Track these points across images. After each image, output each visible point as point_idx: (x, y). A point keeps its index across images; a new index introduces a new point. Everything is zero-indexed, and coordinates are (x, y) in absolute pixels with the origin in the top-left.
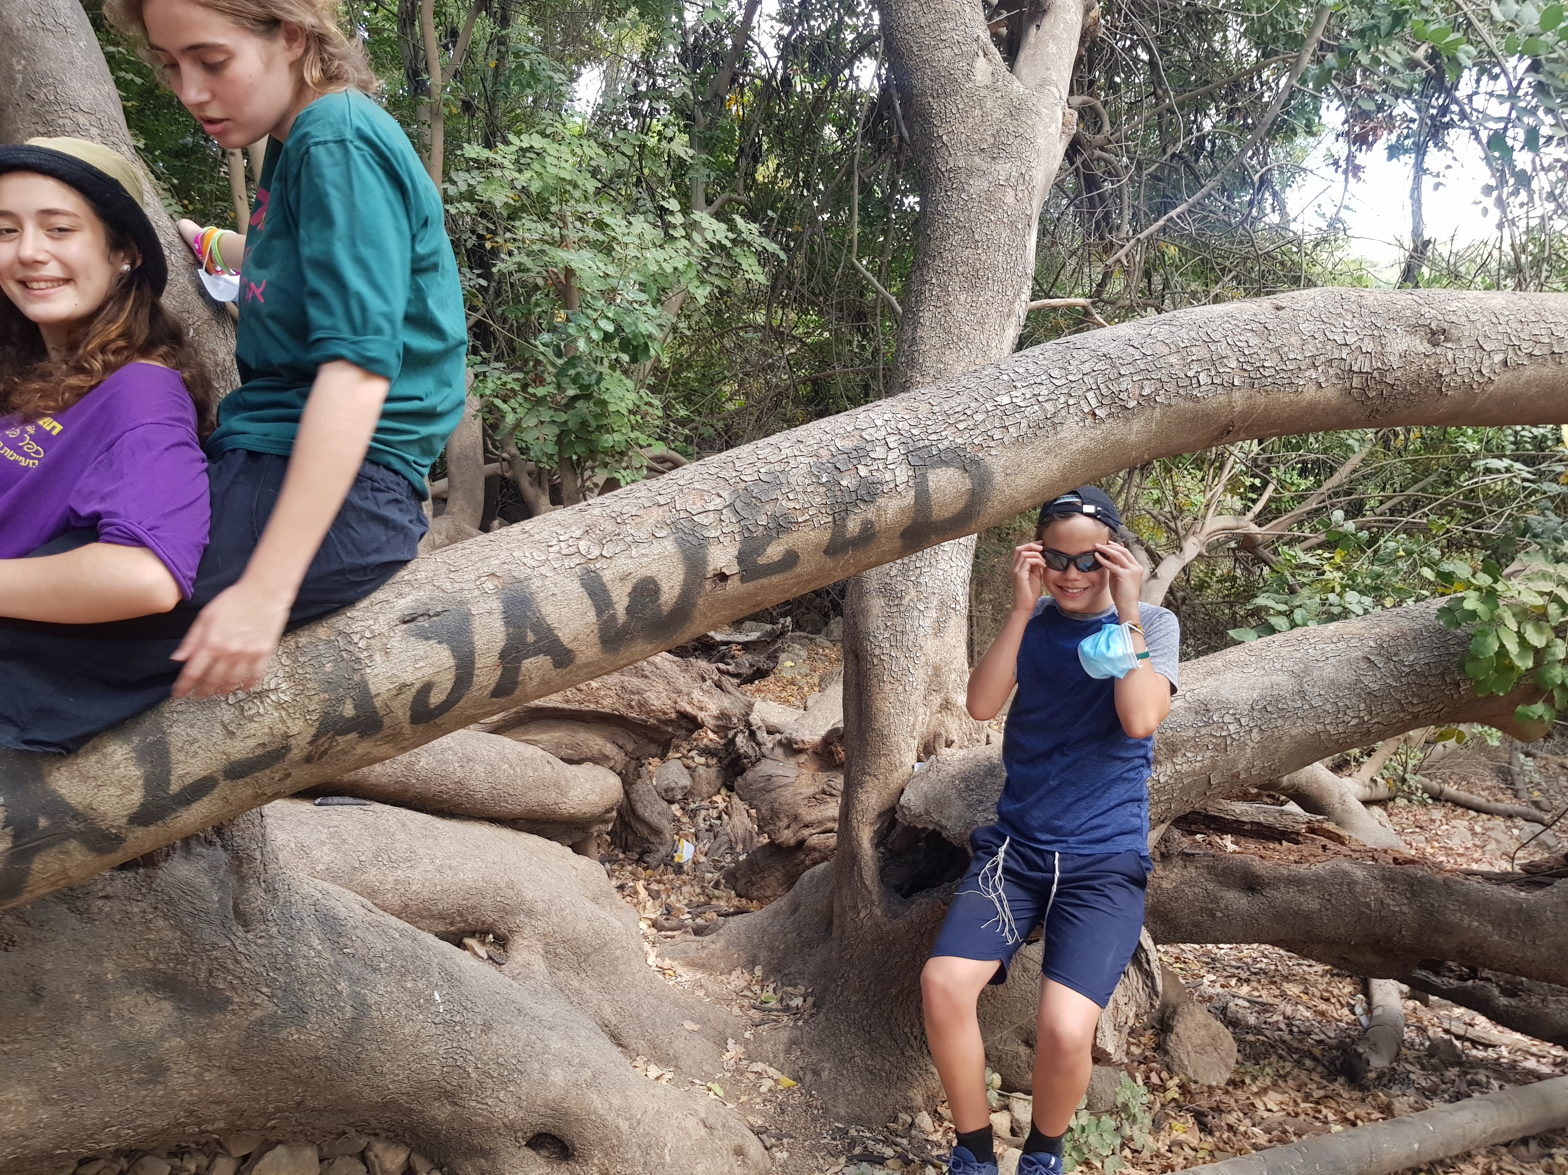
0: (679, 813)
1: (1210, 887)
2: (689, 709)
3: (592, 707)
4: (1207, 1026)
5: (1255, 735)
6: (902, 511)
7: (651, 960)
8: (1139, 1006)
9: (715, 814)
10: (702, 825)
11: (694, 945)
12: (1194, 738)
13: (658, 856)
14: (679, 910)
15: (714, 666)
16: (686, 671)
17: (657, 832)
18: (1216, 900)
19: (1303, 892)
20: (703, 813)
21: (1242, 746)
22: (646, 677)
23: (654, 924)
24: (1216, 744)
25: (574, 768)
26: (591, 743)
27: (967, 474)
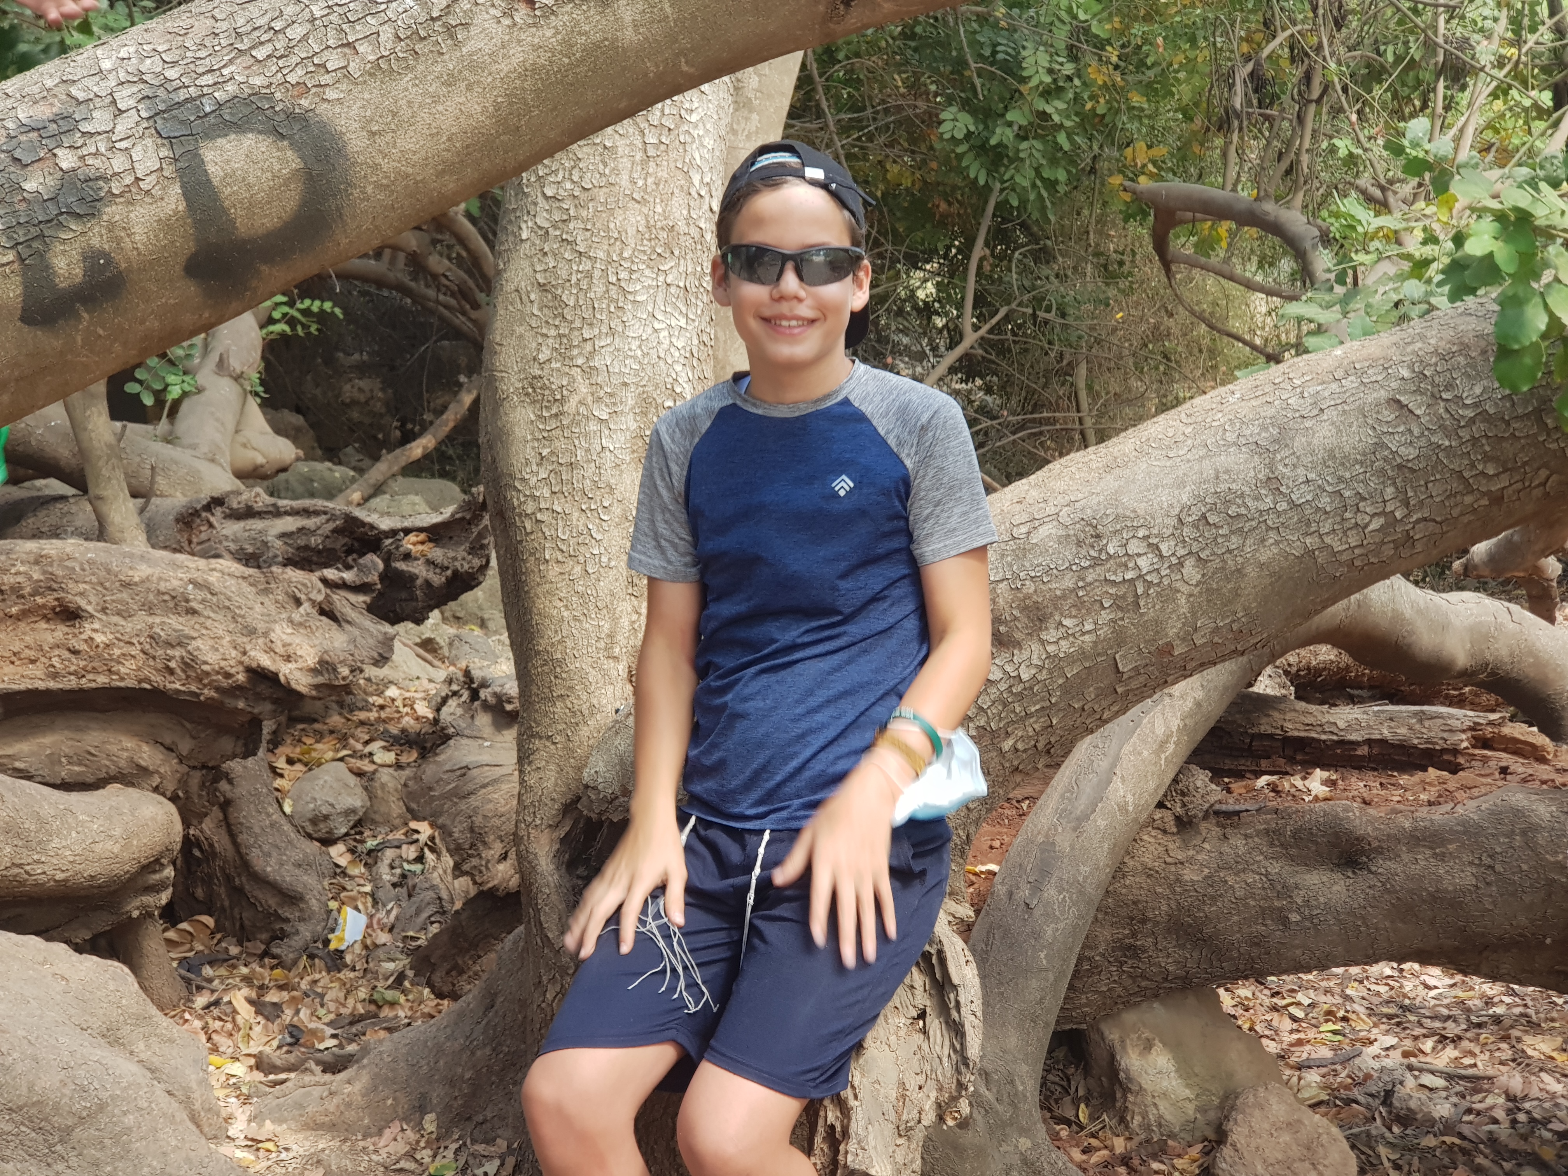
0: (343, 861)
1: (1275, 868)
2: (266, 661)
3: (102, 680)
4: (1292, 1126)
5: (1190, 570)
6: (165, 225)
7: (238, 1128)
8: (940, 1089)
9: (411, 852)
10: (387, 876)
11: (317, 1091)
12: (1074, 590)
13: (297, 942)
14: (313, 1032)
15: (313, 578)
16: (266, 591)
17: (292, 898)
18: (1286, 892)
19: (1442, 858)
20: (390, 854)
21: (1168, 594)
22: (193, 612)
23: (261, 1064)
24: (1116, 597)
25: (74, 798)
26: (113, 748)
27: (285, 143)
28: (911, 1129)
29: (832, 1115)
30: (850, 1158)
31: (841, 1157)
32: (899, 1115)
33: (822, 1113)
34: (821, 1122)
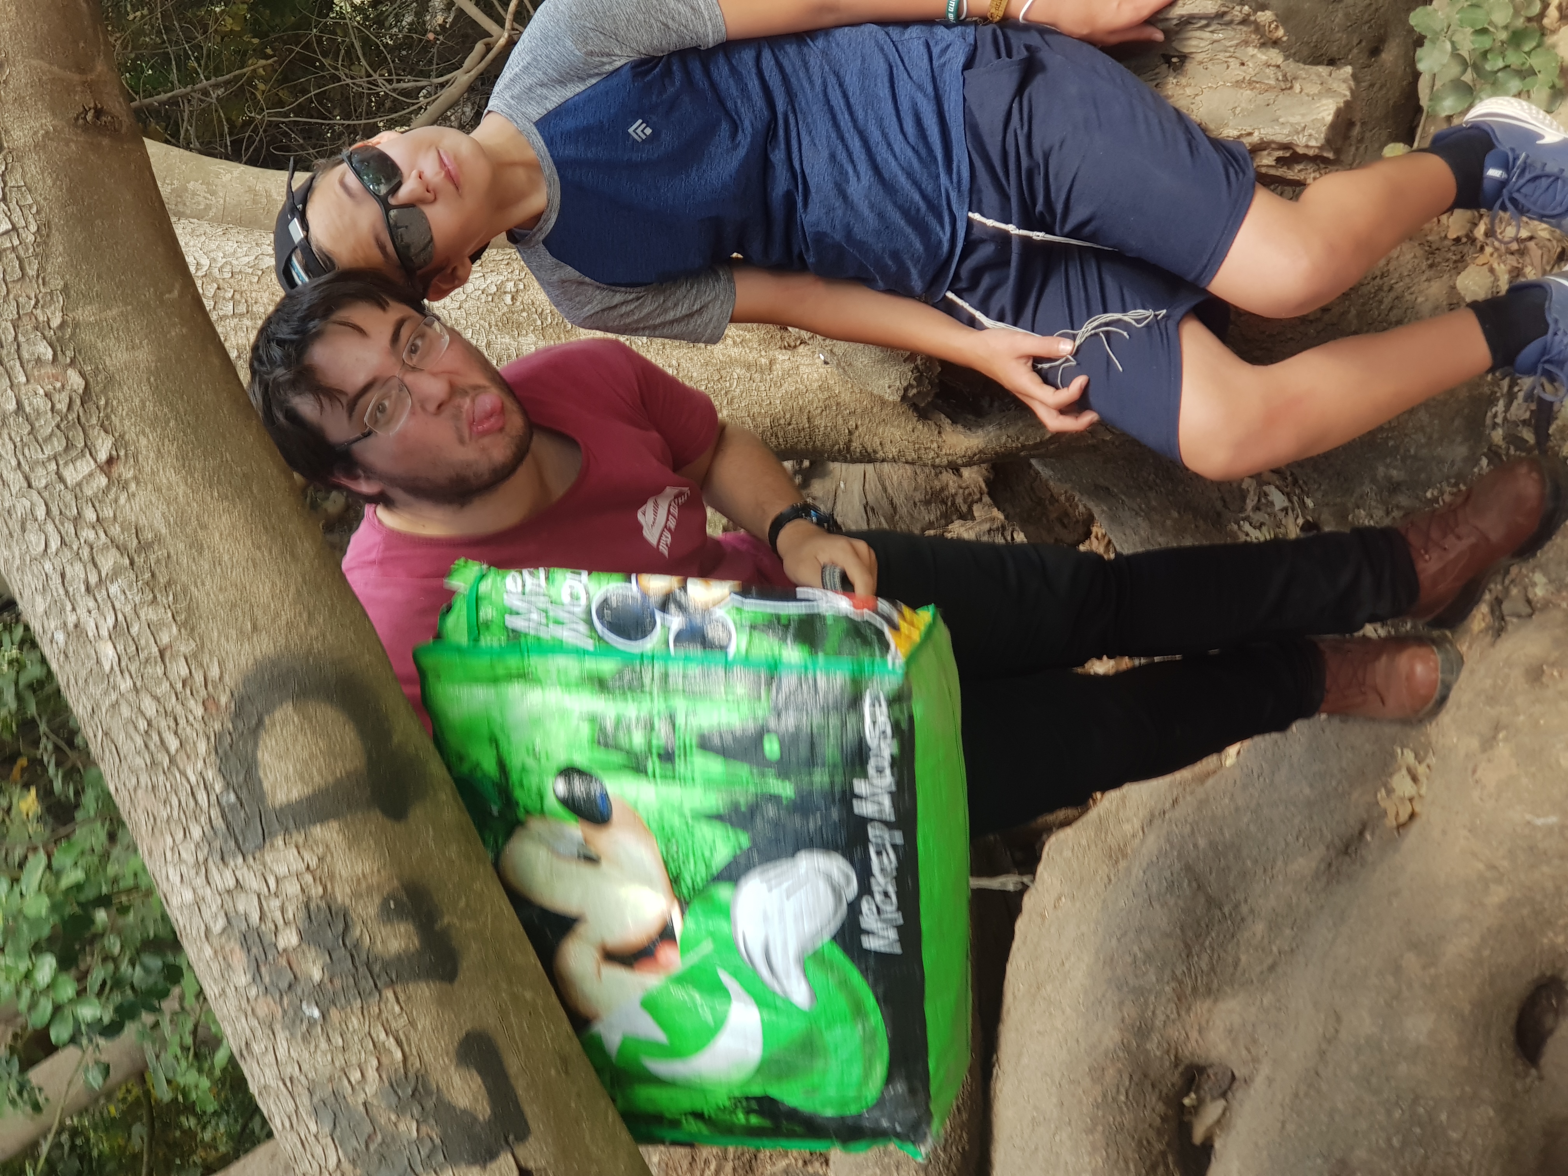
8: (1246, 43)
27: (267, 721)
28: (1285, 76)
29: (1266, 160)
30: (1313, 143)
31: (1311, 153)
32: (1269, 88)
33: (1263, 170)
34: (1273, 172)
